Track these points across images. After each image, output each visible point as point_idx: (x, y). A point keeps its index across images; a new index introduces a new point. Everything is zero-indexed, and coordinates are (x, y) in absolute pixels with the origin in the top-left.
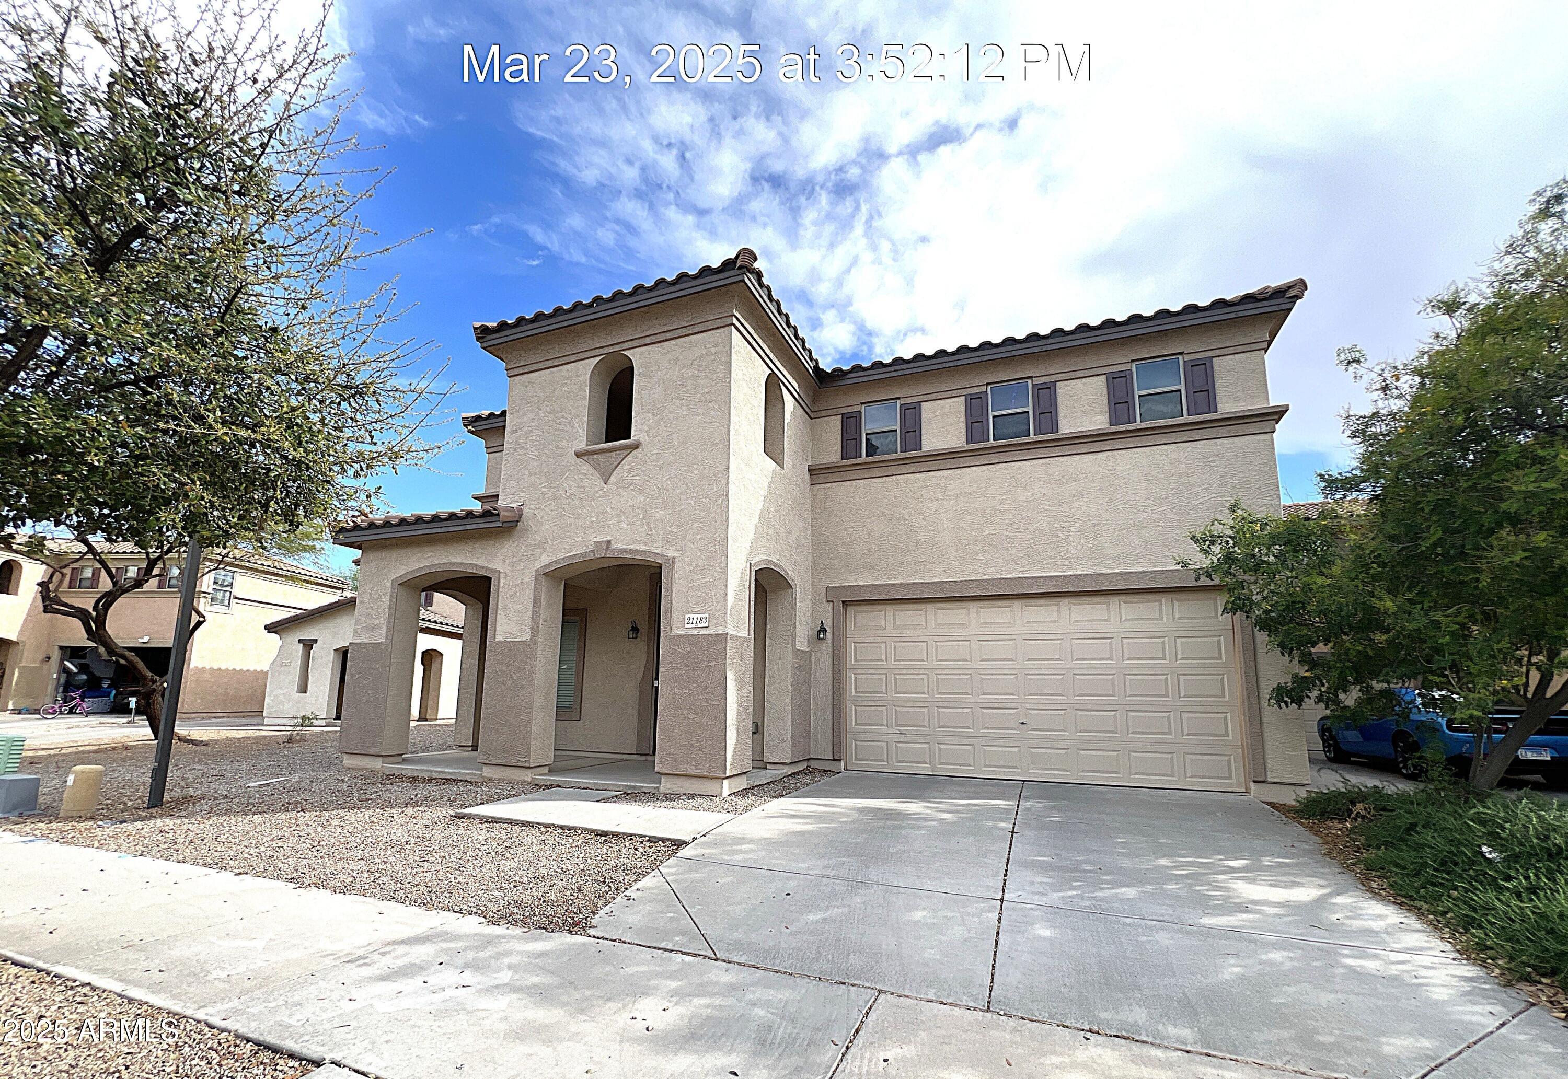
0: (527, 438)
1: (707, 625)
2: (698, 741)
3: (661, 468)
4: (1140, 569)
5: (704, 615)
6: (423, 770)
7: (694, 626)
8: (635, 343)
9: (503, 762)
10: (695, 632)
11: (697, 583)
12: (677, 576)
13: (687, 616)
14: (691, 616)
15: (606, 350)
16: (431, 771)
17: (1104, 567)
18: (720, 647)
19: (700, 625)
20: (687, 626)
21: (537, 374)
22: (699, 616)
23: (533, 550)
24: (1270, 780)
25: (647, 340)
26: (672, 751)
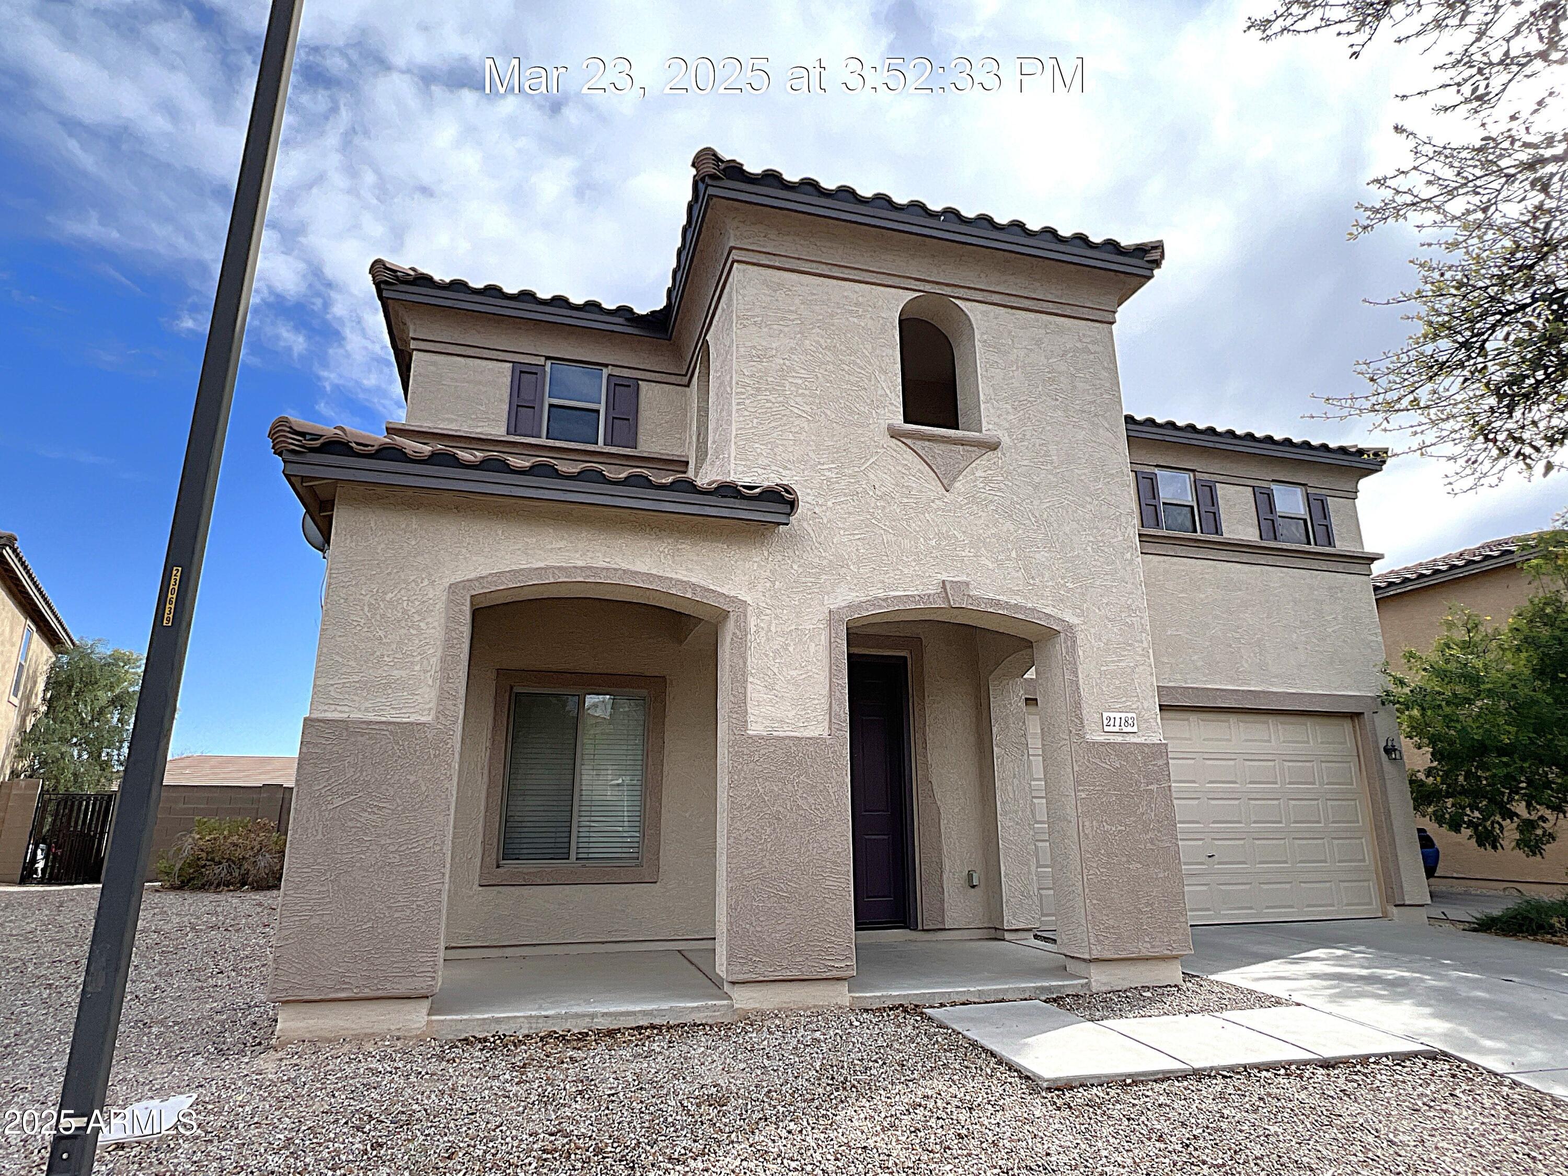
0: (783, 377)
1: (1135, 729)
2: (1148, 904)
3: (1036, 487)
4: (1300, 691)
5: (1130, 715)
6: (567, 1016)
7: (1117, 729)
8: (979, 296)
9: (795, 974)
10: (1119, 739)
11: (1112, 667)
12: (1081, 653)
13: (1105, 715)
14: (1112, 715)
15: (928, 287)
16: (593, 1016)
17: (1272, 685)
18: (1160, 762)
19: (1125, 730)
20: (1106, 729)
21: (794, 276)
22: (1123, 715)
23: (817, 576)
24: (1407, 902)
25: (996, 298)
26: (1111, 922)
